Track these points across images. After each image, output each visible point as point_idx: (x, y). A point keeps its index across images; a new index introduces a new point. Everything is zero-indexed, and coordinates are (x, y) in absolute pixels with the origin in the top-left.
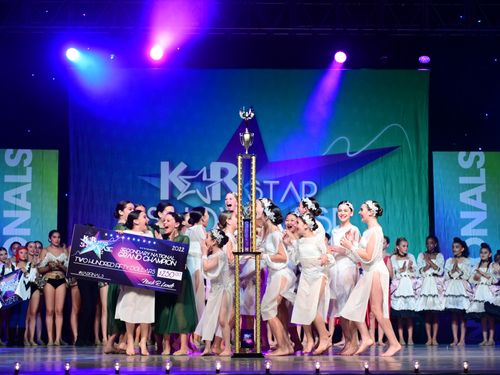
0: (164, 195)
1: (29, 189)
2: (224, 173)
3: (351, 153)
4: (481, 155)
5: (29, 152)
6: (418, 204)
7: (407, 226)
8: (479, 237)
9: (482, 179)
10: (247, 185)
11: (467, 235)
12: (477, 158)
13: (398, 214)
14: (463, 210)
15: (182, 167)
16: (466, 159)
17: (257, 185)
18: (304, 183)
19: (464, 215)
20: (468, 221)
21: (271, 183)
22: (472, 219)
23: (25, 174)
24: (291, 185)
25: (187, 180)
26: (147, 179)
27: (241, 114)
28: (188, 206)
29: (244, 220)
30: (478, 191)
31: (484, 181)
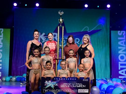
1: (2, 39)
2: (55, 36)
3: (89, 31)
4: (124, 32)
5: (2, 29)
6: (106, 45)
7: (103, 50)
8: (123, 54)
10: (61, 39)
11: (120, 53)
12: (123, 33)
13: (101, 47)
14: (119, 46)
15: (44, 34)
16: (120, 33)
18: (76, 39)
19: (119, 48)
22: (122, 49)
23: (1, 35)
25: (45, 37)
29: (60, 48)
30: (123, 41)
31: (125, 39)
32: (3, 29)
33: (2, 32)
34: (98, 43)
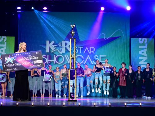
0: (47, 51)
1: (6, 49)
2: (66, 44)
3: (105, 38)
4: (146, 39)
6: (126, 54)
8: (145, 65)
9: (146, 47)
10: (73, 47)
11: (141, 64)
12: (145, 40)
13: (120, 58)
14: (140, 56)
15: (53, 42)
16: (141, 41)
17: (76, 48)
18: (91, 48)
19: (140, 58)
20: (141, 60)
21: (81, 47)
22: (143, 59)
23: (4, 44)
24: (87, 48)
26: (42, 46)
27: (71, 25)
28: (55, 54)
29: (72, 59)
30: (145, 51)
31: (147, 47)
32: (6, 37)
33: (5, 40)
34: (117, 53)
